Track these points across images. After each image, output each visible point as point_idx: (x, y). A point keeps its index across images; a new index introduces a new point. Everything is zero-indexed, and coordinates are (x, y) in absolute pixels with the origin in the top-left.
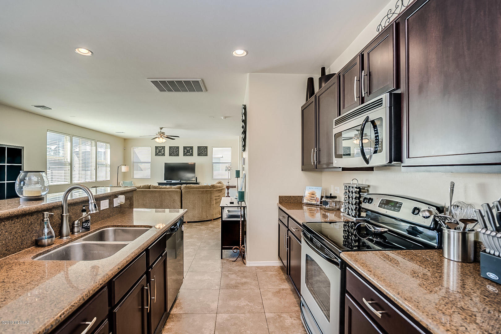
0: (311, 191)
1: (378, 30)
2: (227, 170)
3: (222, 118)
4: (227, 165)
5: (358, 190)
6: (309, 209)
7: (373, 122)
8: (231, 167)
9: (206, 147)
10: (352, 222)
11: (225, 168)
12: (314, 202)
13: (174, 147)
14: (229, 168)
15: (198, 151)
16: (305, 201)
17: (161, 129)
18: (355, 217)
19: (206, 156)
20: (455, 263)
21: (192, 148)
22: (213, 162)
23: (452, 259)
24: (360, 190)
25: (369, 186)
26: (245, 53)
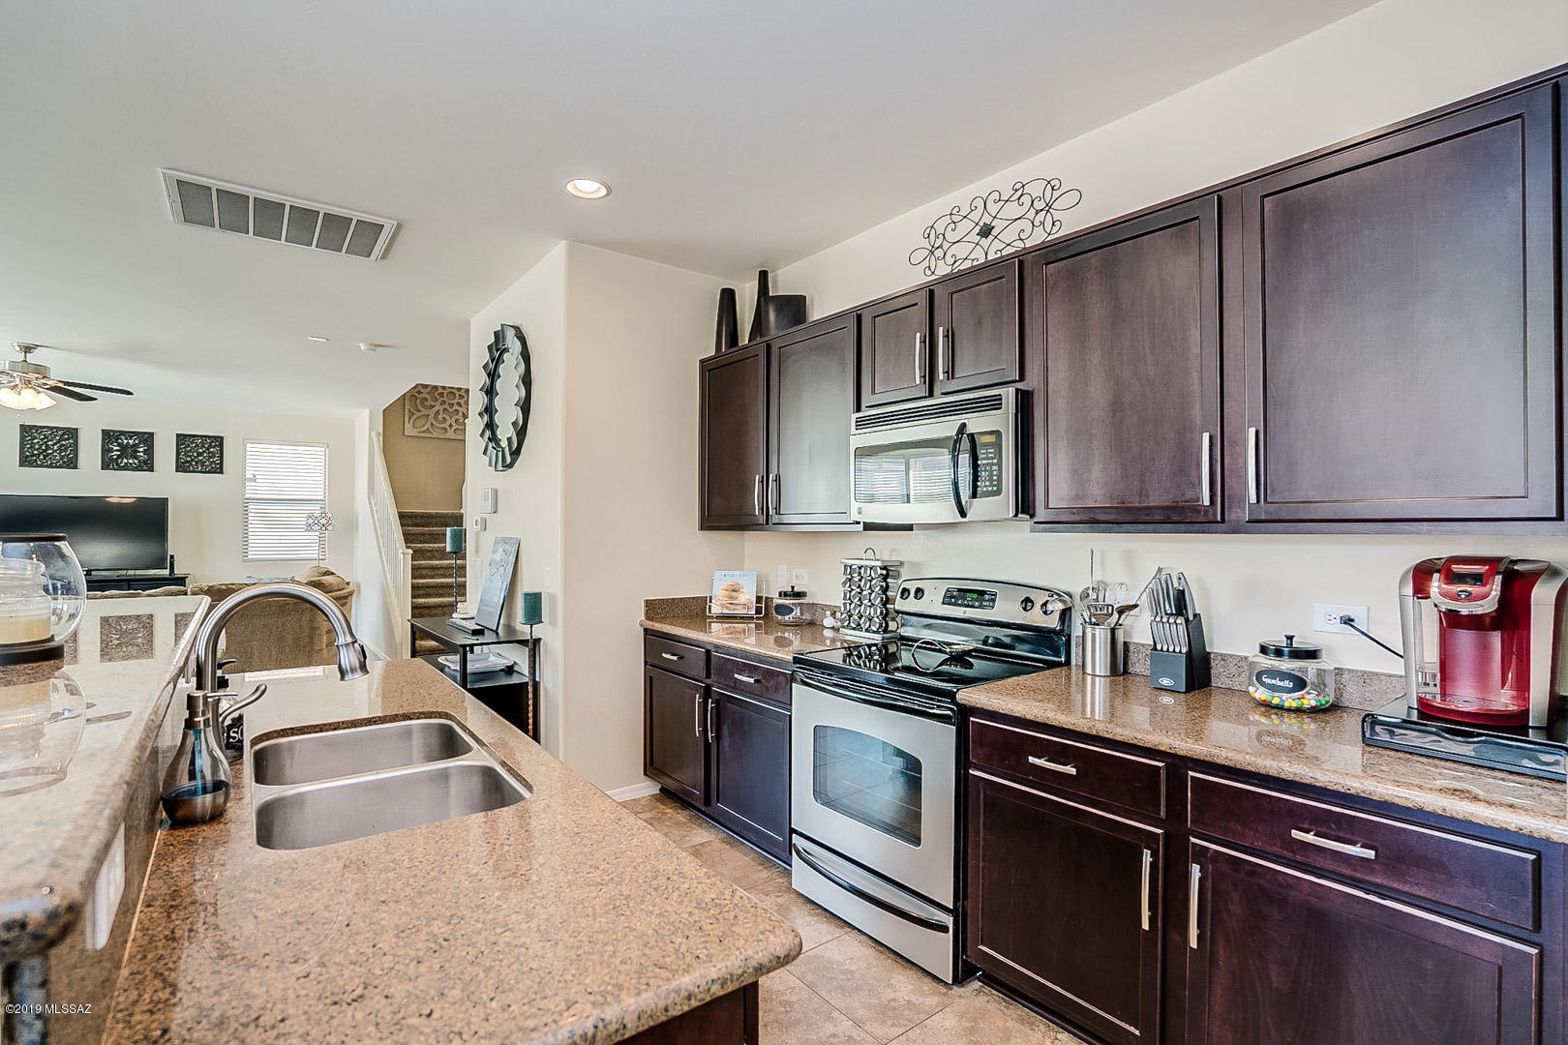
0: (727, 582)
1: (926, 236)
2: (316, 527)
3: (362, 348)
4: (316, 509)
5: (884, 572)
6: (727, 629)
7: (971, 436)
8: (329, 515)
9: (219, 441)
10: (869, 646)
11: (302, 520)
12: (740, 611)
13: (51, 428)
14: (323, 521)
15: (178, 454)
16: (716, 610)
17: (28, 349)
18: (879, 633)
19: (215, 472)
20: (1102, 679)
21: (147, 439)
22: (247, 496)
23: (1097, 673)
24: (888, 572)
25: (902, 563)
26: (604, 191)
